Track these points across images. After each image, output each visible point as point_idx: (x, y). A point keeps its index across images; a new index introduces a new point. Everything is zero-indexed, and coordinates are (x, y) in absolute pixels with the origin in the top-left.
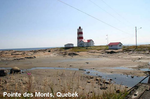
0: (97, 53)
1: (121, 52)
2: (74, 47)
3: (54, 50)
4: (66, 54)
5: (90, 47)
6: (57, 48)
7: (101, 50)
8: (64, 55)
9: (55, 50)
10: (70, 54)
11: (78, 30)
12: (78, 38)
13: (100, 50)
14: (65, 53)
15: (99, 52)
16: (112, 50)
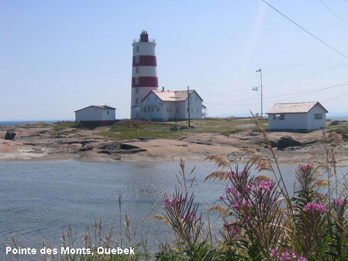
0: (223, 144)
1: (324, 141)
2: (118, 120)
3: (26, 133)
4: (90, 149)
5: (185, 123)
6: (44, 124)
7: (239, 135)
8: (81, 150)
9: (33, 131)
10: (105, 150)
11: (136, 47)
12: (137, 82)
13: (233, 132)
14: (83, 143)
15: (230, 140)
16: (284, 134)
